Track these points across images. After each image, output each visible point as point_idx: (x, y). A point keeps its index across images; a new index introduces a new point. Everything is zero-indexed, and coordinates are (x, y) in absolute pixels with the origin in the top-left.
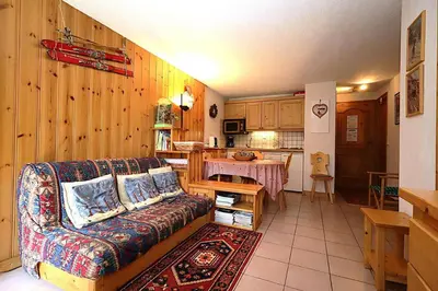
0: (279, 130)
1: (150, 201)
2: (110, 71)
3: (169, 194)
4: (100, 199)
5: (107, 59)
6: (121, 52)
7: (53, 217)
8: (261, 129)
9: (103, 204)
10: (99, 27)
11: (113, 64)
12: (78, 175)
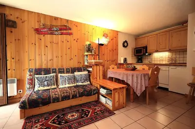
0: (170, 51)
1: (67, 85)
2: (61, 34)
3: (81, 84)
4: (46, 82)
5: (60, 30)
6: (66, 26)
7: (31, 86)
8: (157, 51)
9: (46, 84)
10: (56, 19)
11: (62, 31)
12: (43, 73)
